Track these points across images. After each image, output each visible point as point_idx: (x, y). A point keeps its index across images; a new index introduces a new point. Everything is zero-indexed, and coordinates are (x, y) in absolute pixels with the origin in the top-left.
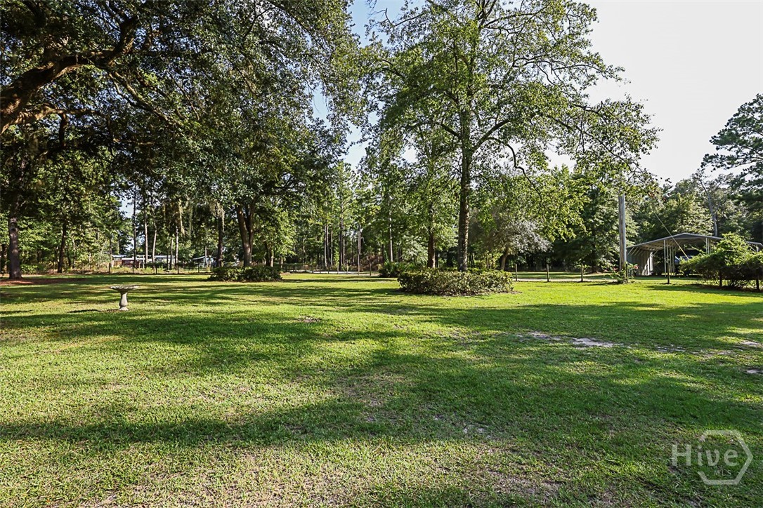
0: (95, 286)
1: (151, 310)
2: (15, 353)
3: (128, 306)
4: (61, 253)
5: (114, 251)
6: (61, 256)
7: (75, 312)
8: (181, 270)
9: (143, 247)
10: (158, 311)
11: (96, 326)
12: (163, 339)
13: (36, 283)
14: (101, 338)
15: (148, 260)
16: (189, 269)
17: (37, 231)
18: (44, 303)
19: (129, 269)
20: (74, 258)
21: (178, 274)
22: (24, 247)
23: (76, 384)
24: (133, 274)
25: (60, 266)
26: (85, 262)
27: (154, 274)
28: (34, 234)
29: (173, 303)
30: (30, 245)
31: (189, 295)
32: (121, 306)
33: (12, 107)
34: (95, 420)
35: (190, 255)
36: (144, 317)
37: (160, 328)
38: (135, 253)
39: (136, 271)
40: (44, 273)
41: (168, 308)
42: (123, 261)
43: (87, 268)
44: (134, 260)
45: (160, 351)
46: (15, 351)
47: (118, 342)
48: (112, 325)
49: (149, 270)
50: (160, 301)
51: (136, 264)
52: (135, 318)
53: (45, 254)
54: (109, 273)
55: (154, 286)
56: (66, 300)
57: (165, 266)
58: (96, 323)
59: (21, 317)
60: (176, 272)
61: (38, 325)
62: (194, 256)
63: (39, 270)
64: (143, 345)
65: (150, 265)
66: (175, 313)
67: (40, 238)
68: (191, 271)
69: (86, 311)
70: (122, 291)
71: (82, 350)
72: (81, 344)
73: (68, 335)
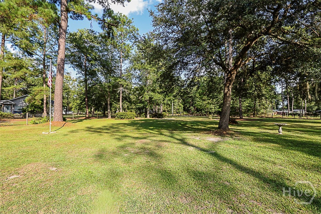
0: (267, 123)
1: (294, 136)
2: (244, 144)
3: (282, 133)
4: (254, 110)
5: (273, 108)
6: (254, 111)
7: (261, 132)
8: (309, 117)
9: (287, 106)
10: (298, 136)
11: (269, 139)
12: (302, 151)
13: (247, 120)
14: (272, 144)
15: (290, 112)
16: (314, 116)
17: (247, 102)
18: (250, 128)
19: (281, 116)
20: (258, 111)
21: (307, 119)
22: (243, 108)
23: (264, 160)
24: (283, 118)
25: (254, 114)
26: (263, 113)
27: (293, 119)
28: (246, 103)
29: (306, 134)
30: (245, 107)
31: (315, 130)
32: (279, 132)
34: (272, 177)
35: (314, 109)
36: (290, 138)
37: (300, 145)
38: (283, 109)
39: (284, 117)
40: (249, 117)
41: (303, 136)
42: (278, 113)
43: (263, 115)
44: (283, 112)
45: (301, 157)
46: (244, 143)
47: (279, 148)
48: (276, 140)
49: (290, 116)
50: (298, 132)
51: (284, 114)
52: (286, 138)
53: (249, 110)
54: (272, 117)
55: (294, 124)
56: (257, 127)
57: (299, 115)
58: (269, 138)
59: (244, 132)
60: (306, 118)
61: (249, 135)
62: (317, 110)
63: (248, 116)
64: (291, 151)
65: (291, 114)
66: (308, 139)
67: (247, 105)
68: (315, 118)
69: (265, 132)
70: (280, 126)
71: (265, 147)
72: (264, 145)
73: (260, 141)
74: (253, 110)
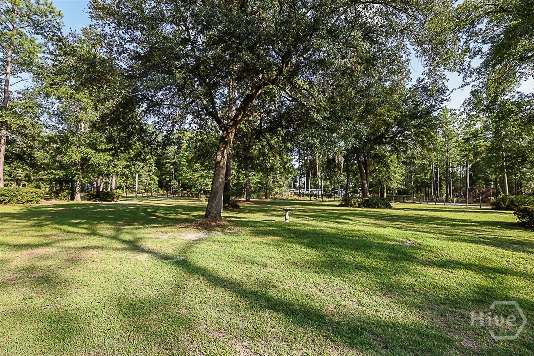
1: (300, 224)
2: (236, 240)
3: (290, 219)
4: (266, 188)
5: (290, 187)
6: (266, 189)
7: (265, 220)
8: (324, 199)
10: (304, 224)
11: (271, 230)
12: (302, 243)
13: (255, 204)
14: (272, 237)
15: (307, 192)
16: (329, 198)
18: (255, 214)
19: (296, 197)
20: (272, 191)
21: (323, 201)
22: (252, 185)
23: (253, 263)
24: (298, 200)
25: (265, 195)
26: (277, 193)
27: (309, 201)
28: (256, 178)
29: (314, 220)
30: (254, 184)
31: (325, 215)
32: (286, 219)
33: (240, 117)
35: (330, 189)
36: (295, 227)
37: (302, 236)
38: (301, 188)
39: (300, 198)
40: (259, 199)
41: (310, 223)
42: (294, 193)
43: (277, 196)
44: (300, 192)
45: (300, 252)
46: (236, 239)
47: (278, 241)
48: (278, 230)
49: (307, 198)
50: (307, 217)
51: (300, 194)
52: (291, 227)
53: (260, 188)
54: (287, 199)
55: (307, 208)
56: (263, 214)
57: (316, 196)
58: (271, 228)
59: (243, 221)
60: (321, 199)
61: (248, 226)
63: (258, 197)
64: (290, 245)
65: (308, 195)
66: (313, 226)
67: (258, 181)
68: (330, 199)
69: (269, 220)
70: (286, 210)
71: (261, 243)
72: (261, 240)
73: (258, 233)
74: (264, 188)
